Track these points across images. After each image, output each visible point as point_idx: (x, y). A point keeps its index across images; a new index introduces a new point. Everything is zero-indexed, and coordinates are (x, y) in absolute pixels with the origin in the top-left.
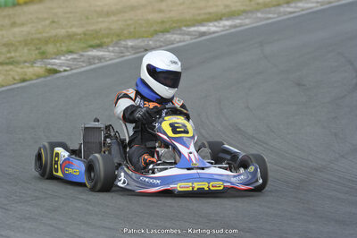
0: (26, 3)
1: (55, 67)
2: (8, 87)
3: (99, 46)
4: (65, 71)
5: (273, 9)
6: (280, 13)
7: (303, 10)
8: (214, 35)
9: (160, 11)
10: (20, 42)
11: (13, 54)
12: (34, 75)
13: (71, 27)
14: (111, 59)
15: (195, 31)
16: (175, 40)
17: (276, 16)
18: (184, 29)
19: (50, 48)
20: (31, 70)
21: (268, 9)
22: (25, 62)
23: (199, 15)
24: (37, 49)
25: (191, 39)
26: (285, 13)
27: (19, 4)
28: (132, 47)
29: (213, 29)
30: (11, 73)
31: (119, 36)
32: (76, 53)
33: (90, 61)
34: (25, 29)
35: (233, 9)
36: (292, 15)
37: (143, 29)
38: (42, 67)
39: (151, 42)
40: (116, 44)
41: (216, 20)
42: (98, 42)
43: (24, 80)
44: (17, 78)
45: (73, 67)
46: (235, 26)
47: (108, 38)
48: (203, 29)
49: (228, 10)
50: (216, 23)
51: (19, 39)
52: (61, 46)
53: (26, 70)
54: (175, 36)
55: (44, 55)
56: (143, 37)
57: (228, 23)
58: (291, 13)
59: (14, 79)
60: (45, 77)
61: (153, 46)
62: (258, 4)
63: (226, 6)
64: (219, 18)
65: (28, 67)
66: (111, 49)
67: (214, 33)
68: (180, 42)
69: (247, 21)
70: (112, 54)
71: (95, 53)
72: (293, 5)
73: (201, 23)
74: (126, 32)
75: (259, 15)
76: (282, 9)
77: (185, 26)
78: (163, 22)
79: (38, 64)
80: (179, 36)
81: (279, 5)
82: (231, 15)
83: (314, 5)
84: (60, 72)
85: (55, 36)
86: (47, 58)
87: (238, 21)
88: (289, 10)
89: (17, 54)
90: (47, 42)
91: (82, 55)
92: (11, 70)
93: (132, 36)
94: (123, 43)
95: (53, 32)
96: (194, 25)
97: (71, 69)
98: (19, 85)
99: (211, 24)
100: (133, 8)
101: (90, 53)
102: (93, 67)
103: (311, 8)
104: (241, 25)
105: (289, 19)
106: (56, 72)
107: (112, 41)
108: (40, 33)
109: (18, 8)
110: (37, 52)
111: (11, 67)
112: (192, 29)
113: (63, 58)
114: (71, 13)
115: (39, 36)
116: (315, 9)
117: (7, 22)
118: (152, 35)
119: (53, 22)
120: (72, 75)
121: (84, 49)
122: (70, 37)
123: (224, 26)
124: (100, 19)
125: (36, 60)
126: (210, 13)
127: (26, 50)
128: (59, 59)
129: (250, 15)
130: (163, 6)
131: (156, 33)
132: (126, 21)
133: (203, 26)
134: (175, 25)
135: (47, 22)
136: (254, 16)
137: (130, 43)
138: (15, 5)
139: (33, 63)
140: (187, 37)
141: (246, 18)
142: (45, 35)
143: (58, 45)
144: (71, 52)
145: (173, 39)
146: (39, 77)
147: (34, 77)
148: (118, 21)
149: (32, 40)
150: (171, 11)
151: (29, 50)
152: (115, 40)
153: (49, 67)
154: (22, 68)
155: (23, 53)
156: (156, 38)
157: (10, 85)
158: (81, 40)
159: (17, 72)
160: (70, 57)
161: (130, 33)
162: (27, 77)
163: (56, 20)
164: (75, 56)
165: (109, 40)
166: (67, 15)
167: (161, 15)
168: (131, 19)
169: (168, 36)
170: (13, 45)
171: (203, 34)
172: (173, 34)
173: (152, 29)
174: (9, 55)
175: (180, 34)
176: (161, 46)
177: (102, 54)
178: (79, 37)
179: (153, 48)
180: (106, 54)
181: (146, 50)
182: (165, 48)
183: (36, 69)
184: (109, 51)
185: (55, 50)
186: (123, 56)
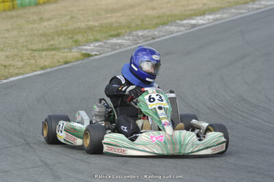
0: (44, 3)
1: (88, 52)
2: (56, 68)
3: (117, 35)
4: (96, 55)
5: (243, 6)
6: (248, 9)
7: (266, 7)
8: (203, 27)
9: (154, 9)
10: (52, 33)
11: (52, 42)
13: (88, 21)
14: (129, 46)
15: (187, 24)
16: (173, 30)
17: (246, 11)
18: (178, 22)
19: (80, 37)
20: (69, 54)
21: (238, 6)
22: (64, 48)
23: (185, 11)
24: (69, 38)
25: (186, 30)
26: (253, 9)
27: (39, 4)
28: (142, 36)
29: (201, 22)
31: (130, 28)
32: (101, 41)
33: (113, 47)
34: (53, 23)
35: (211, 6)
36: (259, 11)
37: (147, 22)
39: (156, 33)
40: (129, 34)
41: (201, 15)
42: (116, 32)
43: (66, 63)
44: (61, 60)
45: (102, 52)
46: (217, 20)
47: (121, 29)
48: (193, 22)
49: (207, 7)
50: (202, 17)
52: (88, 36)
53: (66, 54)
55: (77, 43)
56: (148, 28)
57: (211, 17)
58: (258, 9)
59: (59, 62)
60: (82, 60)
61: (158, 35)
62: (229, 2)
63: (204, 4)
64: (203, 13)
65: (67, 52)
66: (126, 38)
67: (202, 24)
68: (177, 32)
69: (225, 16)
70: (129, 42)
71: (115, 41)
72: (257, 3)
73: (190, 17)
74: (133, 25)
75: (233, 11)
76: (250, 6)
77: (181, 20)
78: (159, 17)
80: (176, 28)
81: (246, 3)
82: (212, 11)
84: (93, 56)
85: (79, 28)
86: (80, 45)
87: (218, 16)
88: (255, 6)
90: (74, 32)
91: (106, 43)
92: (55, 54)
93: (138, 28)
94: (135, 33)
95: (76, 25)
96: (185, 19)
97: (100, 54)
98: (64, 66)
99: (198, 18)
100: (131, 6)
101: (111, 41)
102: (116, 51)
104: (221, 19)
105: (257, 13)
106: (89, 56)
107: (126, 32)
108: (67, 26)
109: (40, 7)
110: (71, 40)
112: (185, 22)
113: (92, 45)
114: (83, 10)
115: (65, 28)
117: (35, 17)
118: (155, 27)
119: (72, 17)
120: (102, 58)
121: (106, 38)
122: (91, 29)
123: (209, 19)
124: (109, 15)
125: (72, 46)
126: (194, 10)
127: (61, 39)
128: (89, 46)
129: (226, 11)
131: (157, 25)
132: (129, 16)
133: (192, 19)
134: (170, 19)
135: (68, 18)
136: (230, 11)
137: (140, 33)
138: (37, 4)
139: (70, 49)
140: (182, 28)
141: (224, 13)
142: (69, 27)
143: (85, 35)
144: (97, 40)
145: (171, 29)
146: (77, 60)
147: (74, 60)
150: (161, 8)
152: (128, 31)
153: (84, 52)
154: (63, 53)
155: (59, 41)
158: (100, 30)
159: (60, 56)
160: (97, 44)
161: (137, 25)
162: (68, 60)
164: (101, 43)
165: (124, 31)
166: (81, 12)
169: (168, 27)
171: (194, 26)
172: (172, 26)
173: (154, 22)
174: (49, 43)
175: (175, 26)
176: (164, 36)
177: (120, 41)
178: (97, 29)
179: (158, 37)
180: (124, 41)
181: (154, 39)
182: (167, 37)
183: (74, 53)
184: (125, 39)
185: (85, 39)
186: (137, 43)
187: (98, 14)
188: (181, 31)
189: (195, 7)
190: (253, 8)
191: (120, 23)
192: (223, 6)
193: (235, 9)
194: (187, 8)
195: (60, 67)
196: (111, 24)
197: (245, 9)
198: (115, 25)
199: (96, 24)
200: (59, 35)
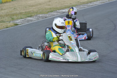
0: (5, 3)
1: (17, 23)
3: (31, 16)
4: (20, 24)
5: (86, 4)
7: (96, 5)
9: (49, 5)
11: (3, 19)
12: (10, 26)
13: (21, 10)
14: (35, 21)
15: (61, 12)
17: (87, 7)
18: (58, 11)
19: (15, 17)
20: (9, 24)
21: (84, 4)
22: (7, 21)
23: (62, 6)
24: (11, 17)
27: (3, 3)
28: (41, 17)
29: (67, 11)
30: (3, 25)
31: (37, 13)
32: (23, 19)
33: (28, 21)
34: (6, 11)
35: (73, 4)
37: (45, 11)
38: (13, 23)
40: (36, 16)
42: (30, 15)
45: (23, 23)
47: (33, 14)
48: (64, 11)
49: (71, 5)
51: (4, 14)
52: (18, 16)
53: (7, 24)
54: (55, 13)
55: (13, 19)
56: (44, 13)
59: (4, 27)
60: (14, 26)
61: (48, 16)
62: (81, 3)
63: (70, 4)
71: (29, 18)
72: (92, 3)
73: (63, 9)
74: (39, 12)
75: (81, 6)
76: (89, 4)
77: (58, 10)
78: (50, 9)
79: (11, 22)
80: (56, 13)
81: (87, 3)
83: (99, 3)
84: (19, 25)
85: (16, 13)
89: (4, 19)
90: (13, 15)
91: (25, 19)
92: (3, 24)
93: (41, 13)
94: (39, 15)
95: (15, 12)
96: (61, 10)
98: (6, 29)
99: (66, 9)
100: (40, 4)
101: (28, 19)
103: (98, 4)
105: (91, 8)
106: (17, 25)
107: (35, 15)
108: (11, 12)
109: (2, 4)
111: (3, 23)
112: (60, 11)
113: (19, 20)
115: (10, 13)
116: (99, 4)
118: (47, 13)
119: (15, 9)
121: (26, 17)
122: (21, 13)
124: (30, 8)
125: (10, 21)
126: (65, 6)
127: (7, 18)
129: (79, 6)
130: (50, 3)
131: (49, 12)
132: (38, 8)
133: (63, 10)
134: (54, 10)
135: (13, 9)
136: (80, 7)
137: (41, 15)
139: (10, 22)
140: (59, 13)
143: (17, 16)
144: (22, 18)
146: (12, 26)
147: (10, 27)
148: (36, 8)
149: (9, 14)
150: (52, 5)
151: (8, 18)
152: (36, 14)
153: (15, 23)
155: (6, 19)
156: (49, 14)
157: (3, 29)
158: (24, 14)
159: (5, 25)
160: (21, 20)
161: (40, 12)
162: (8, 26)
163: (15, 8)
164: (23, 20)
166: (19, 6)
167: (49, 6)
168: (40, 8)
169: (53, 13)
170: (2, 16)
172: (54, 12)
173: (47, 11)
174: (2, 19)
175: (56, 12)
176: (51, 16)
177: (32, 19)
178: (24, 13)
179: (48, 17)
180: (33, 19)
181: (46, 18)
182: (52, 17)
183: (11, 24)
184: (34, 18)
185: (17, 18)
186: (39, 20)
187: (26, 7)
188: (58, 15)
189: (67, 5)
190: (90, 5)
191: (34, 11)
192: (78, 4)
193: (82, 6)
194: (63, 5)
195: (4, 29)
196: (29, 12)
197: (86, 6)
198: (31, 12)
199: (24, 11)
200: (7, 16)
